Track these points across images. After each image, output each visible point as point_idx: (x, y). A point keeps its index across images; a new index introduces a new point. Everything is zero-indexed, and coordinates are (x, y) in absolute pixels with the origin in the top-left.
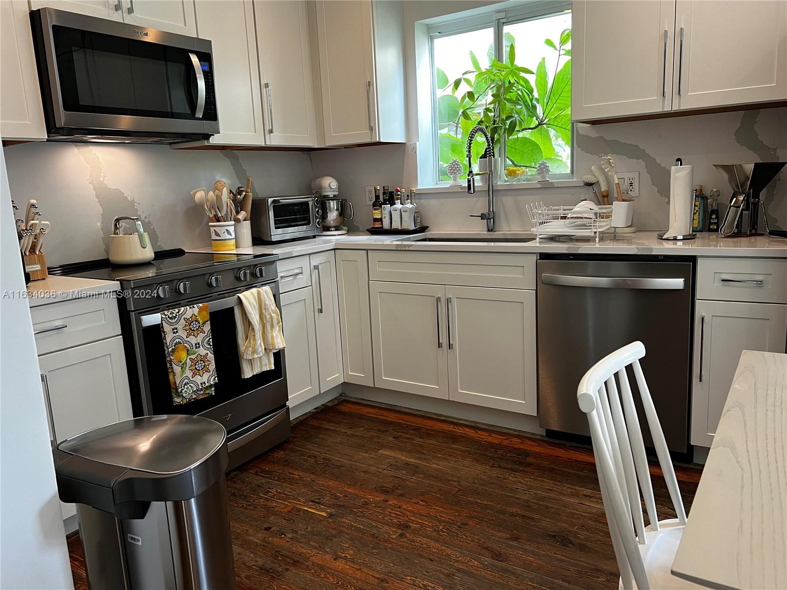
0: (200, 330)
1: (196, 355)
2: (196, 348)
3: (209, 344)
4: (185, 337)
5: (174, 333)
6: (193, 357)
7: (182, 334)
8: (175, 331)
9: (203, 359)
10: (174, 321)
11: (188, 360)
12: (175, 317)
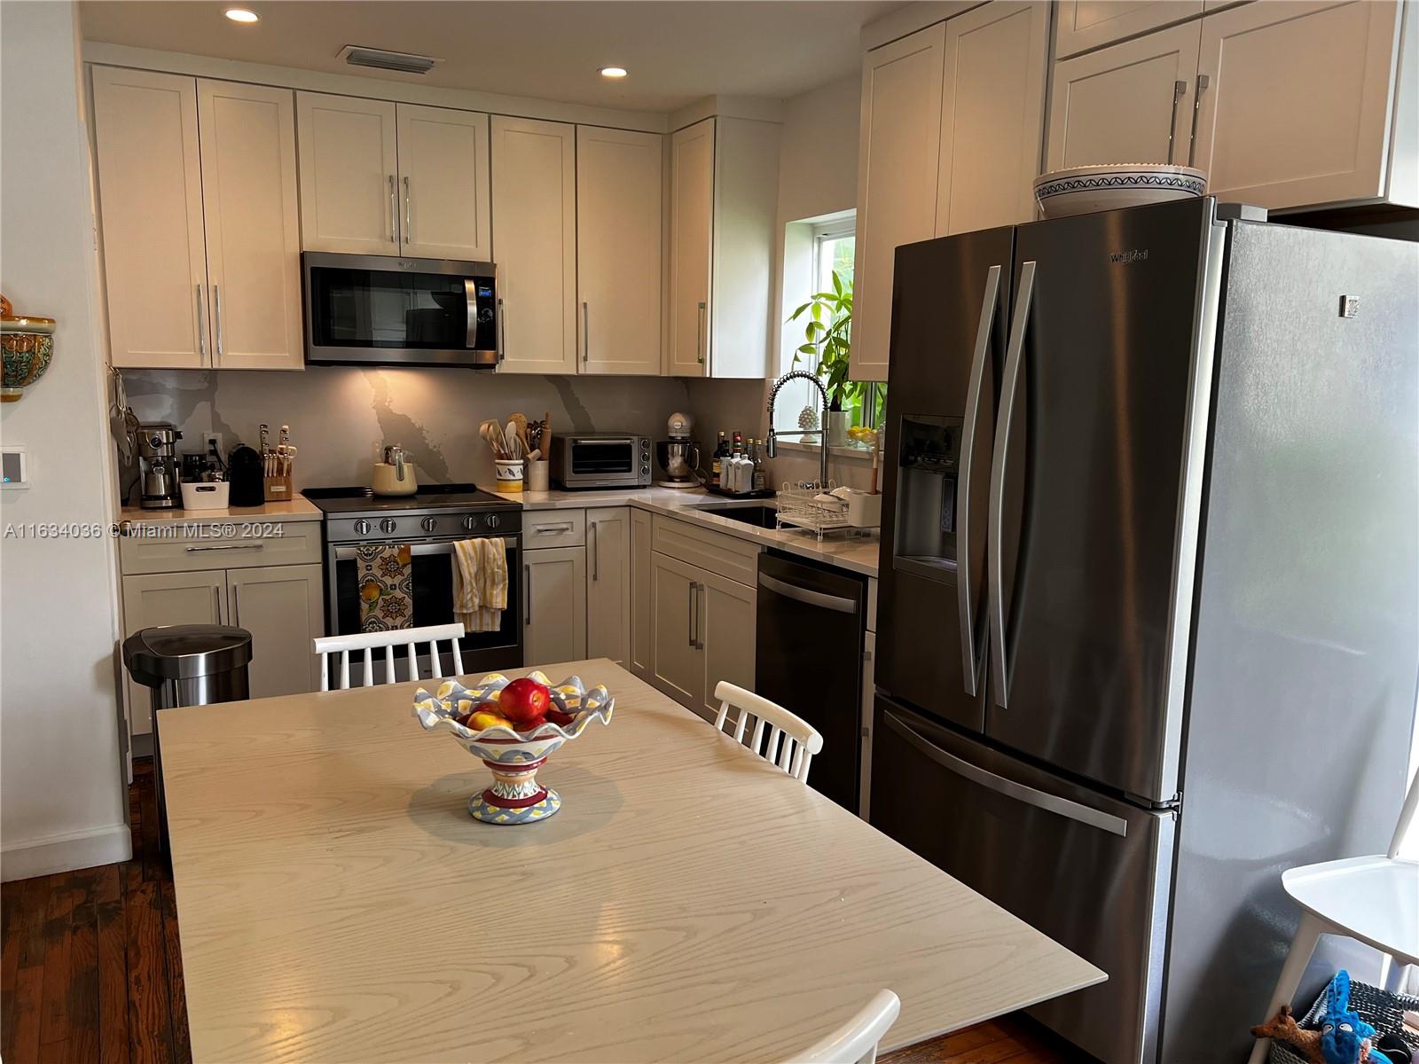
0: (399, 571)
1: (390, 596)
2: (392, 589)
3: (408, 588)
4: (379, 576)
5: (367, 570)
6: (387, 597)
7: (378, 573)
8: (369, 568)
9: (400, 602)
10: (369, 558)
11: (380, 599)
12: (370, 555)
